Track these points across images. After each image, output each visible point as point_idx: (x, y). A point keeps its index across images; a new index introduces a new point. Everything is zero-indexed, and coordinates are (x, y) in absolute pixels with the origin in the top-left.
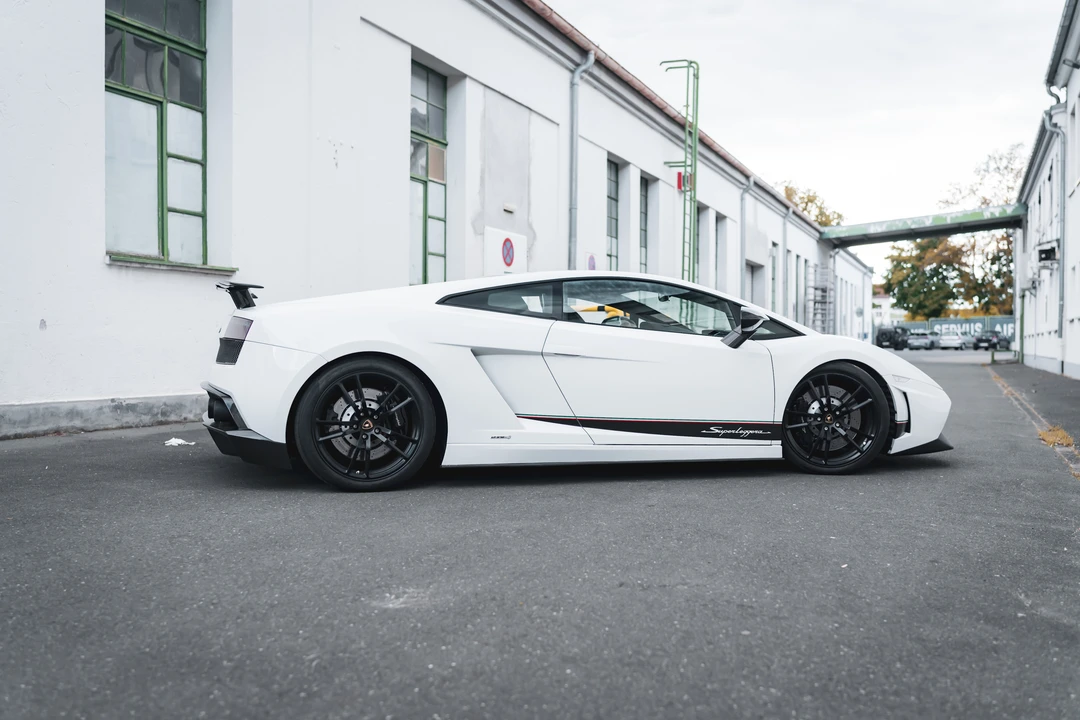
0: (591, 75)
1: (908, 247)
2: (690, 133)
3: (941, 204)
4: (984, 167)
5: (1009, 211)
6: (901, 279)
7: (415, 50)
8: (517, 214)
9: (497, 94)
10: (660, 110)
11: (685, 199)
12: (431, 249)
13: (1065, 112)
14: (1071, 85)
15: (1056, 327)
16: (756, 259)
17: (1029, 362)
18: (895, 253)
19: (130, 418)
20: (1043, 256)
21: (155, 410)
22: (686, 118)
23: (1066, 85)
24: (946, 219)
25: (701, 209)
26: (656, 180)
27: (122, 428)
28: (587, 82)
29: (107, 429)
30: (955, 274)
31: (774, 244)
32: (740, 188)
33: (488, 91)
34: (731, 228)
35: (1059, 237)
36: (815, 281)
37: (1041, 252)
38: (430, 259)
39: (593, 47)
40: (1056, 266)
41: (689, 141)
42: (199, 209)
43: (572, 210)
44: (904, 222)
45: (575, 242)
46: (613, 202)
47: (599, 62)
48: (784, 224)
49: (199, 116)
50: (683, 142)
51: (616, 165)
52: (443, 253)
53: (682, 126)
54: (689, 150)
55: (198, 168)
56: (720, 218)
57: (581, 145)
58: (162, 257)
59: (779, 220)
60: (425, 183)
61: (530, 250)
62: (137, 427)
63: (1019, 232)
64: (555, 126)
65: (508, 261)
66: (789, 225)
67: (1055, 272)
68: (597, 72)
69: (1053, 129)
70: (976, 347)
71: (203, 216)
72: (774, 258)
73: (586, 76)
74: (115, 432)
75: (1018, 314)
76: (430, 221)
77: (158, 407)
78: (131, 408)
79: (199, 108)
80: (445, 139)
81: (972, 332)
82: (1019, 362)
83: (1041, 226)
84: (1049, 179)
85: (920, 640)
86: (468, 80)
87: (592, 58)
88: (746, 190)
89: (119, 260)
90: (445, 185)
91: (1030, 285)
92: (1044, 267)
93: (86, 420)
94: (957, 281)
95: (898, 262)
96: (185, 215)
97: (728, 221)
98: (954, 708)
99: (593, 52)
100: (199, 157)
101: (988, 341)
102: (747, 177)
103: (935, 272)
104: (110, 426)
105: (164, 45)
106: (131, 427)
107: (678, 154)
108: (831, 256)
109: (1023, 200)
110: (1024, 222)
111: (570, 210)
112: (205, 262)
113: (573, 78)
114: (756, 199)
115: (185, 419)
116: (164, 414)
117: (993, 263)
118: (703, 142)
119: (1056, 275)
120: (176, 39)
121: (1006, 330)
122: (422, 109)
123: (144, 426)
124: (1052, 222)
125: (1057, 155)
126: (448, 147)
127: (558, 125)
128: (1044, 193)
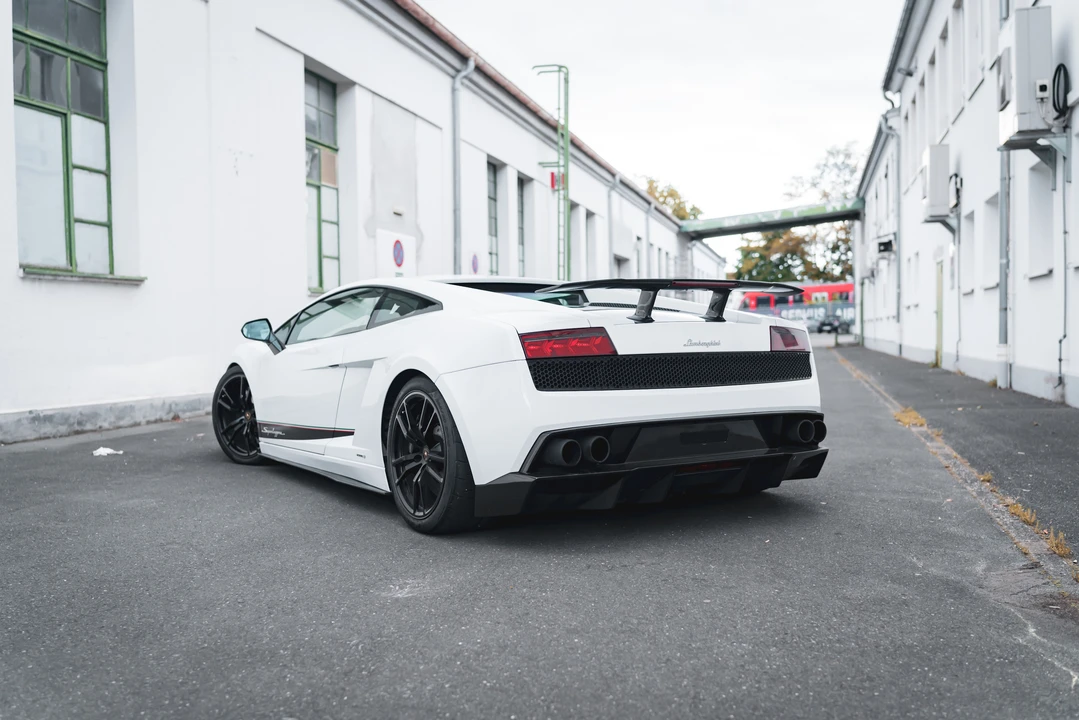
0: (471, 81)
1: (756, 239)
2: (562, 135)
3: (787, 197)
4: (823, 162)
5: (849, 205)
6: (750, 268)
7: (308, 59)
8: (405, 216)
9: (385, 101)
10: (535, 113)
11: (559, 199)
12: (325, 252)
14: (903, 91)
15: (894, 313)
16: (623, 254)
17: (869, 344)
18: (745, 244)
19: (48, 429)
21: (72, 420)
22: (558, 121)
23: (899, 91)
24: (792, 213)
25: (573, 206)
26: (531, 180)
27: (40, 439)
28: (468, 87)
29: (24, 441)
30: (798, 262)
31: (639, 239)
32: (607, 186)
33: (377, 98)
34: (600, 223)
35: (895, 229)
36: (676, 272)
37: (880, 244)
38: (325, 261)
39: (473, 54)
40: (893, 256)
41: (561, 143)
42: (104, 219)
43: (456, 211)
44: (755, 215)
45: (460, 242)
46: (492, 202)
47: (479, 69)
48: (647, 219)
49: (101, 127)
50: (556, 143)
51: (495, 167)
52: (336, 255)
53: (555, 128)
54: (561, 151)
55: (102, 179)
56: (589, 215)
57: (464, 148)
58: (70, 268)
59: (642, 215)
60: (318, 188)
61: (418, 249)
62: (54, 437)
63: (857, 224)
64: (438, 131)
65: (399, 261)
66: (651, 220)
67: (892, 263)
68: (477, 78)
69: (889, 131)
70: (820, 331)
71: (109, 225)
72: (638, 251)
73: (466, 82)
74: (35, 443)
75: (858, 301)
76: (324, 225)
77: (75, 417)
78: (48, 419)
79: (101, 118)
80: (335, 144)
81: (816, 317)
82: (859, 344)
83: (878, 221)
84: (886, 176)
85: (845, 598)
86: (357, 88)
87: (472, 64)
88: (613, 188)
89: (32, 273)
90: (337, 189)
91: (869, 274)
92: (883, 258)
93: (5, 433)
94: (801, 269)
95: (747, 253)
96: (92, 226)
97: (596, 217)
98: (886, 649)
99: (472, 58)
100: (103, 167)
101: (830, 324)
102: (613, 175)
103: (782, 261)
104: (29, 438)
105: (66, 57)
106: (48, 438)
107: (552, 155)
108: (689, 248)
109: (861, 195)
110: (862, 215)
111: (454, 210)
112: (112, 272)
113: (454, 83)
114: (622, 195)
115: (100, 427)
116: (79, 423)
117: (833, 252)
118: (574, 144)
119: (894, 266)
120: (78, 51)
121: (847, 314)
122: (314, 117)
123: (61, 436)
124: (888, 216)
125: (892, 155)
126: (339, 152)
127: (441, 129)
128: (880, 189)
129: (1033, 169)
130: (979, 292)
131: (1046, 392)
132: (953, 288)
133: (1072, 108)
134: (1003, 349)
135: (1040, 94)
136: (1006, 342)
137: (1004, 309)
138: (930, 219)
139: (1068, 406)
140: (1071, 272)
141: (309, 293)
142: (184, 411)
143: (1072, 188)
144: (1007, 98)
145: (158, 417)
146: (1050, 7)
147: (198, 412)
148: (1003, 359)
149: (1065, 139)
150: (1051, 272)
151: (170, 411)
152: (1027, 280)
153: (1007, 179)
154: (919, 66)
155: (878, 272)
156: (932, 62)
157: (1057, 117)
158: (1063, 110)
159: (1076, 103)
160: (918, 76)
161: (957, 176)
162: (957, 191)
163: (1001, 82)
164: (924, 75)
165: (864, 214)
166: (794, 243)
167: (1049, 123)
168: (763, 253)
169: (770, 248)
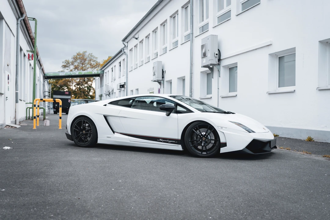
4: (76, 57)
8: (9, 66)
13: (127, 49)
20: (121, 86)
23: (127, 42)
24: (82, 73)
26: (25, 55)
30: (66, 88)
31: (38, 77)
33: (6, 24)
35: (126, 81)
37: (120, 85)
39: (25, 12)
40: (123, 89)
56: (32, 68)
59: (39, 70)
61: (11, 78)
69: (124, 53)
72: (38, 82)
86: (4, 20)
87: (24, 16)
102: (38, 57)
109: (103, 70)
110: (101, 75)
113: (18, 21)
117: (78, 85)
124: (120, 78)
125: (124, 60)
127: (14, 36)
128: (115, 69)
133: (222, 60)
135: (216, 56)
138: (156, 81)
140: (220, 98)
143: (220, 79)
144: (207, 55)
146: (217, 35)
149: (219, 67)
150: (211, 97)
153: (191, 73)
154: (139, 37)
155: (112, 94)
156: (147, 37)
157: (218, 62)
158: (219, 60)
159: (224, 59)
160: (140, 39)
161: (163, 70)
162: (163, 74)
163: (204, 51)
164: (143, 40)
165: (103, 75)
166: (66, 81)
167: (217, 63)
168: (55, 84)
169: (58, 82)
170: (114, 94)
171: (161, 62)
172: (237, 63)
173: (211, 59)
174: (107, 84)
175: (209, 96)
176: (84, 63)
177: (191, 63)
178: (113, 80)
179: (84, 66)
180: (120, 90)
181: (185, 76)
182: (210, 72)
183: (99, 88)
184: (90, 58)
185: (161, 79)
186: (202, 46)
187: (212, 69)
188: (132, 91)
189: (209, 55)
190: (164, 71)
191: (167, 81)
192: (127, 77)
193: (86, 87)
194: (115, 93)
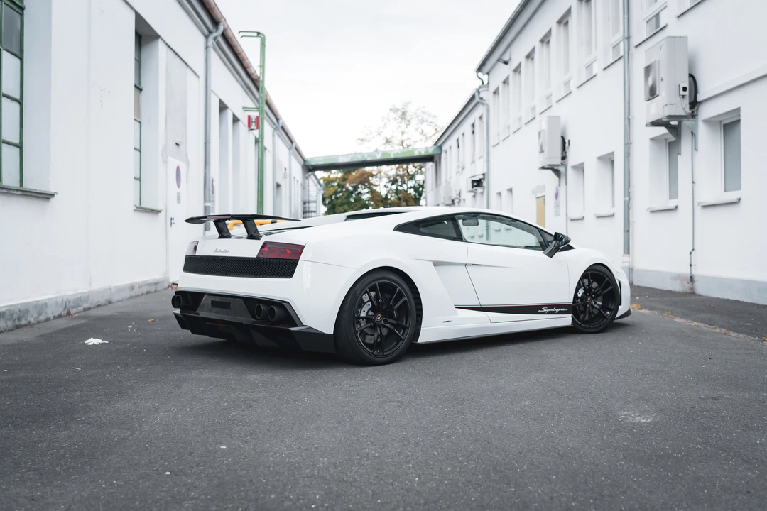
0: (218, 43)
1: (336, 174)
3: (359, 142)
4: (386, 116)
5: (430, 152)
6: (331, 193)
7: (137, 15)
8: (181, 146)
9: (172, 53)
10: (245, 69)
13: (488, 90)
14: (491, 74)
16: (280, 183)
18: (327, 177)
19: (1, 324)
20: (475, 184)
21: (15, 316)
22: (259, 77)
23: (488, 73)
24: (390, 155)
26: (239, 120)
28: (214, 47)
30: (366, 190)
31: (285, 169)
32: (272, 127)
33: (169, 50)
34: (268, 156)
35: (485, 171)
36: (301, 196)
37: (473, 181)
39: (223, 20)
40: (479, 190)
42: (18, 141)
43: (207, 144)
44: (362, 154)
45: (210, 168)
47: (224, 36)
48: (290, 156)
49: (18, 61)
51: (223, 107)
52: (139, 177)
53: (253, 81)
55: (18, 106)
59: (286, 151)
61: (188, 174)
62: (5, 331)
63: (430, 165)
64: (197, 78)
65: (178, 183)
66: (292, 156)
67: (478, 196)
68: (220, 40)
69: (481, 101)
71: (21, 147)
72: (285, 179)
73: (215, 43)
79: (20, 56)
80: (140, 85)
84: (473, 132)
86: (160, 41)
88: (277, 130)
90: (140, 123)
92: (471, 191)
94: (368, 196)
95: (328, 182)
96: (11, 146)
97: (267, 152)
99: (222, 23)
100: (17, 96)
102: (278, 120)
105: (2, 1)
107: (251, 104)
108: (307, 178)
109: (439, 144)
110: (436, 158)
111: (205, 143)
112: (22, 186)
113: (207, 42)
115: (29, 322)
117: (393, 184)
119: (482, 197)
123: (8, 331)
124: (473, 162)
125: (481, 118)
126: (142, 92)
127: (199, 77)
128: (463, 141)
129: (652, 139)
130: (590, 218)
131: (676, 287)
132: (557, 214)
133: (700, 103)
134: (626, 258)
135: (682, 93)
136: (629, 253)
137: (627, 231)
138: (546, 167)
139: (700, 295)
140: (698, 209)
141: (135, 208)
142: (73, 307)
143: (698, 155)
144: (657, 93)
145: (59, 313)
146: (687, 37)
147: (80, 308)
148: (627, 265)
149: (693, 122)
150: (677, 207)
151: (65, 308)
152: (649, 212)
153: (628, 144)
154: (511, 58)
155: (459, 202)
156: (530, 57)
157: (690, 109)
158: (694, 104)
159: (706, 100)
160: (513, 65)
161: (563, 138)
162: (564, 148)
163: (650, 83)
164: (520, 65)
165: (440, 158)
166: (366, 176)
167: (685, 112)
168: (341, 182)
169: (347, 179)
170: (462, 202)
171: (559, 117)
172: (738, 110)
173: (669, 103)
174: (449, 180)
175: (672, 204)
176: (406, 130)
177: (627, 116)
178: (460, 169)
179: (405, 137)
180: (473, 194)
181: (613, 153)
182: (672, 138)
183: (432, 190)
184: (420, 118)
185: (558, 161)
186: (645, 70)
187: (676, 131)
188: (499, 194)
189: (662, 90)
190: (567, 141)
191: (574, 167)
192: (488, 161)
193: (411, 188)
194: (464, 200)
